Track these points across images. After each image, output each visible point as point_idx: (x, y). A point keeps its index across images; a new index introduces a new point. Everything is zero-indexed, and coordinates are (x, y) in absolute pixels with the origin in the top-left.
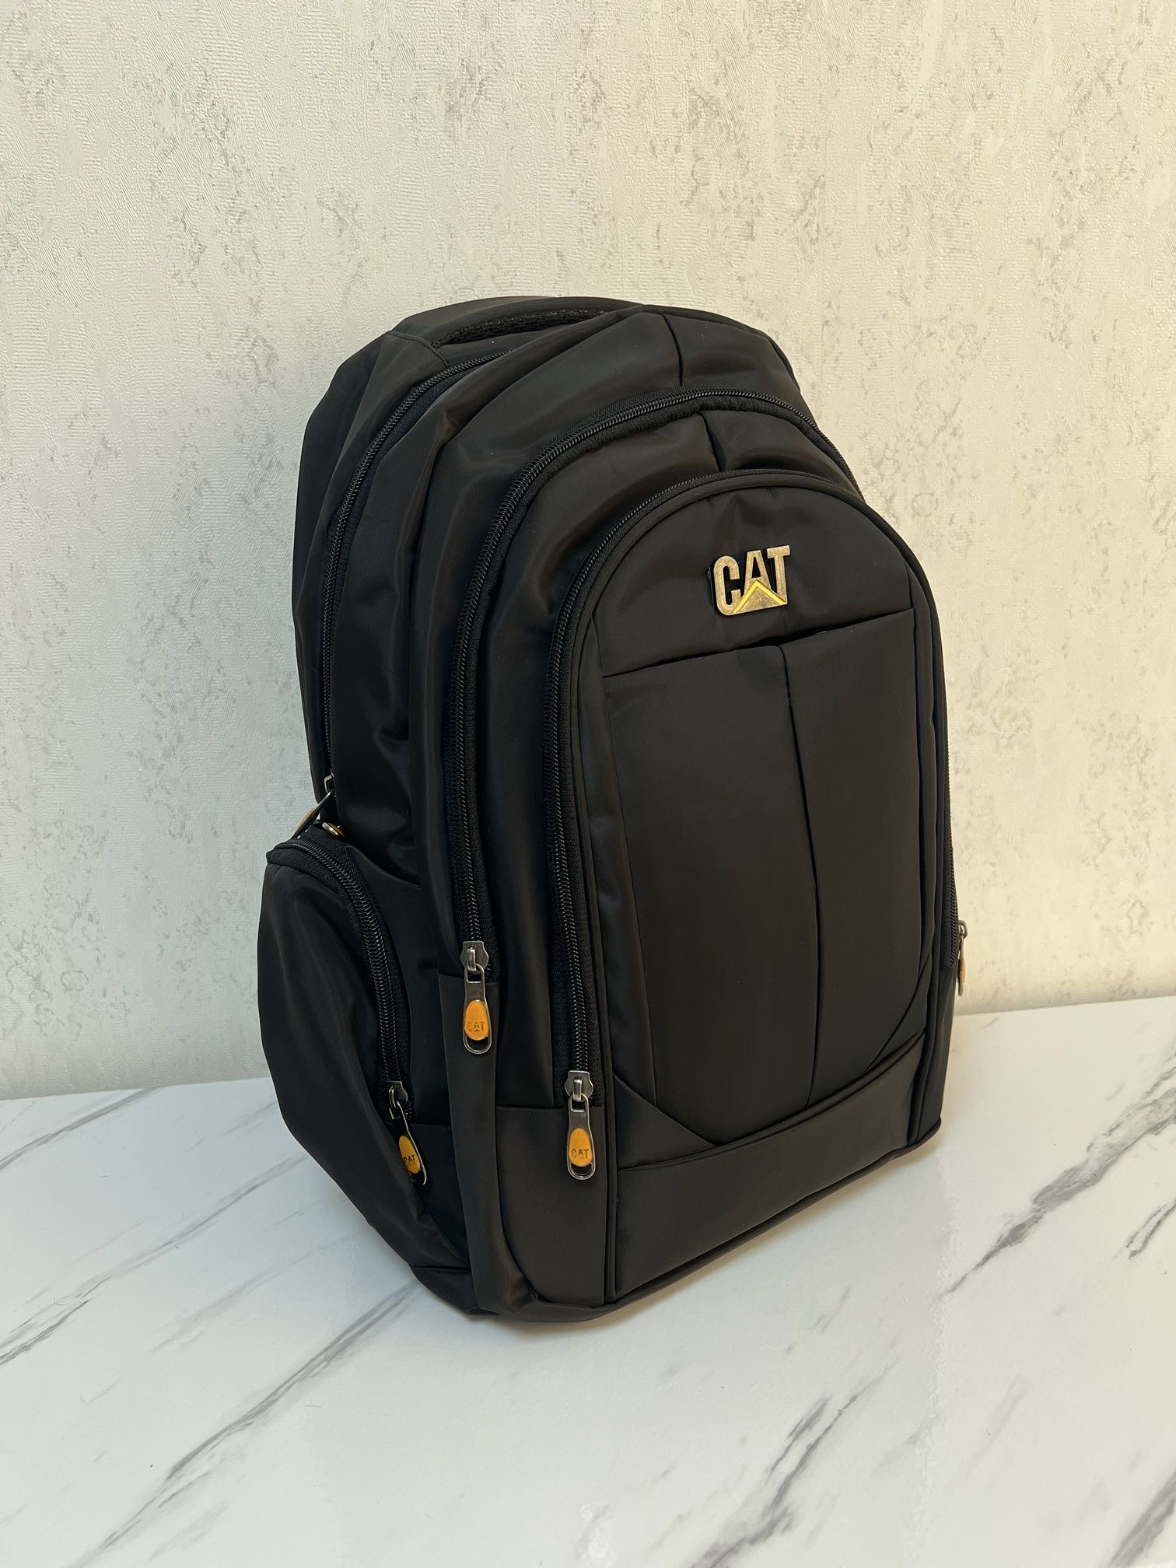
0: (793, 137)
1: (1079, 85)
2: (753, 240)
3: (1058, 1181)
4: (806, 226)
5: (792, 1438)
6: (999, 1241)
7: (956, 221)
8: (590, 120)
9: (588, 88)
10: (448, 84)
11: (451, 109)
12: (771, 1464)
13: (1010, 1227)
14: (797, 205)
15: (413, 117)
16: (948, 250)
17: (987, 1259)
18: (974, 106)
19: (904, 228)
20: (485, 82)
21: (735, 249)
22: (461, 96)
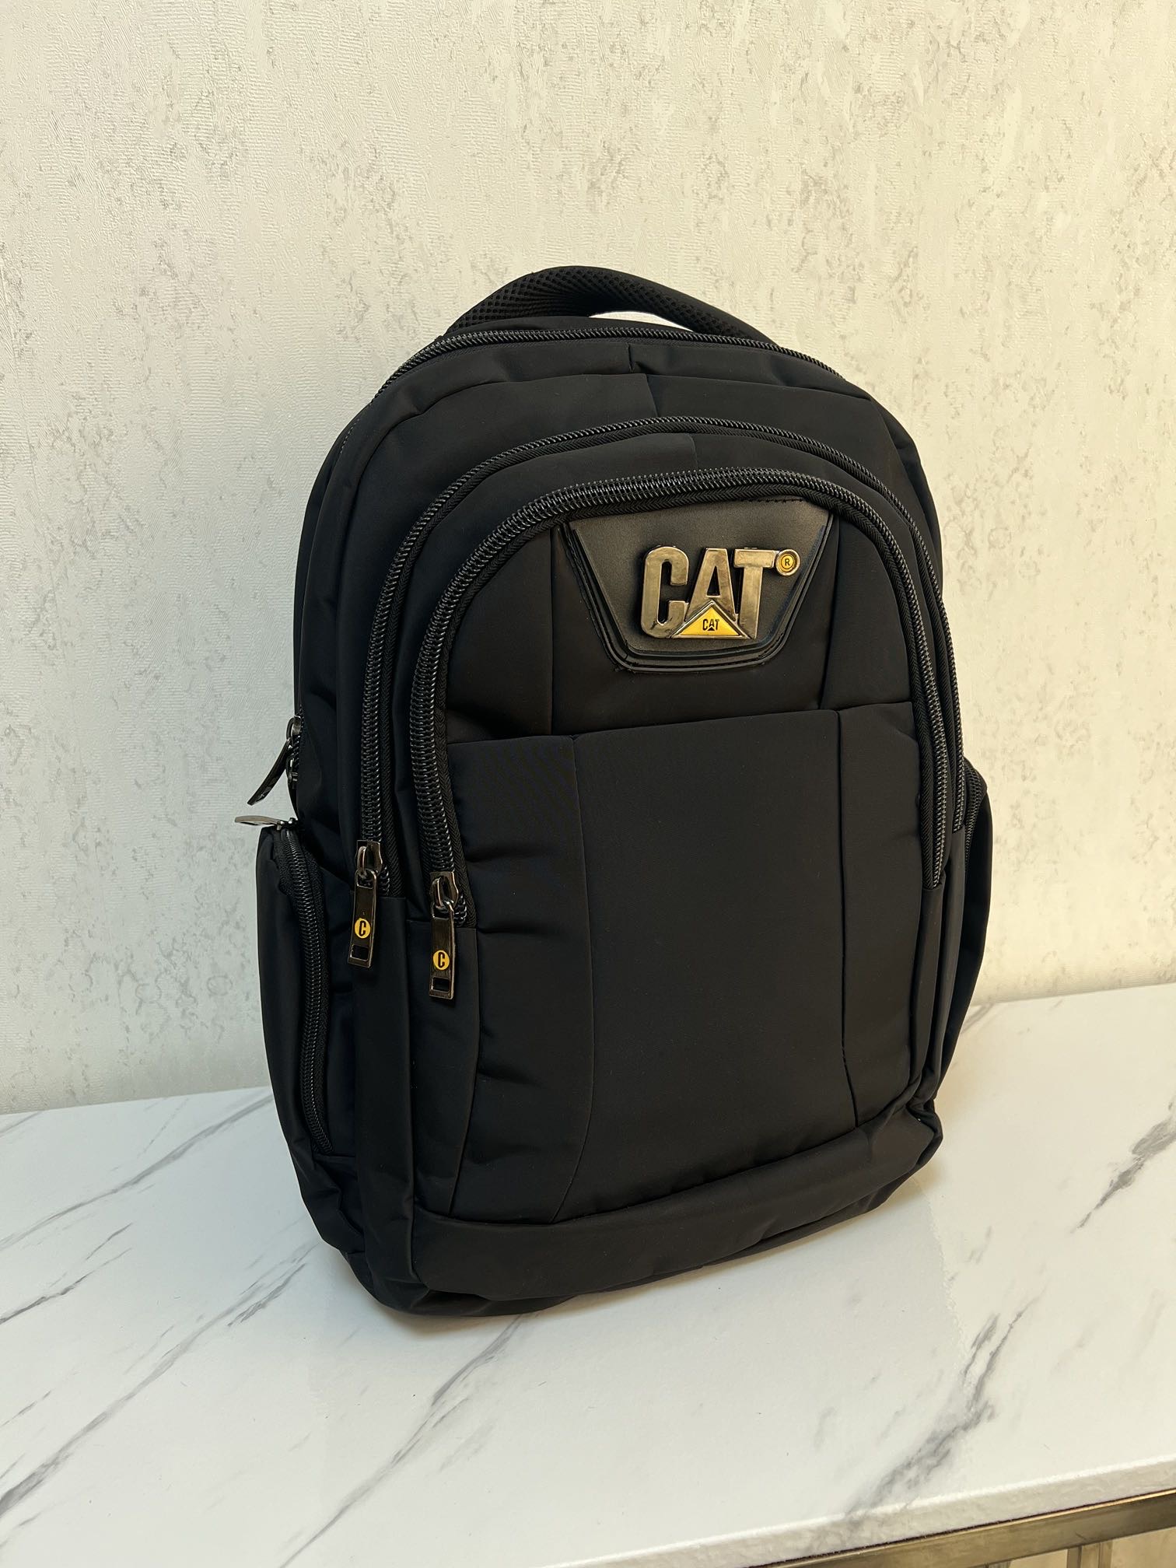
0: (891, 213)
1: (1136, 170)
2: (854, 302)
3: (1150, 1135)
4: (900, 291)
5: (974, 1348)
6: (1111, 1185)
7: (1030, 287)
8: (715, 197)
9: (715, 168)
10: (592, 164)
11: (592, 185)
12: (963, 1368)
13: (1117, 1173)
14: (894, 273)
15: (559, 192)
16: (1022, 313)
17: (1104, 1200)
18: (1047, 188)
19: (985, 294)
20: (623, 163)
21: (839, 311)
22: (602, 175)
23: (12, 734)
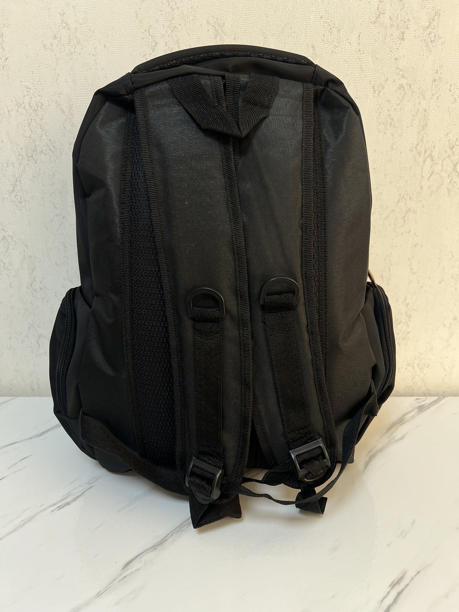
2: (404, 40)
4: (429, 34)
5: (390, 588)
12: (381, 599)
14: (427, 24)
21: (395, 44)
23: (5, 239)
